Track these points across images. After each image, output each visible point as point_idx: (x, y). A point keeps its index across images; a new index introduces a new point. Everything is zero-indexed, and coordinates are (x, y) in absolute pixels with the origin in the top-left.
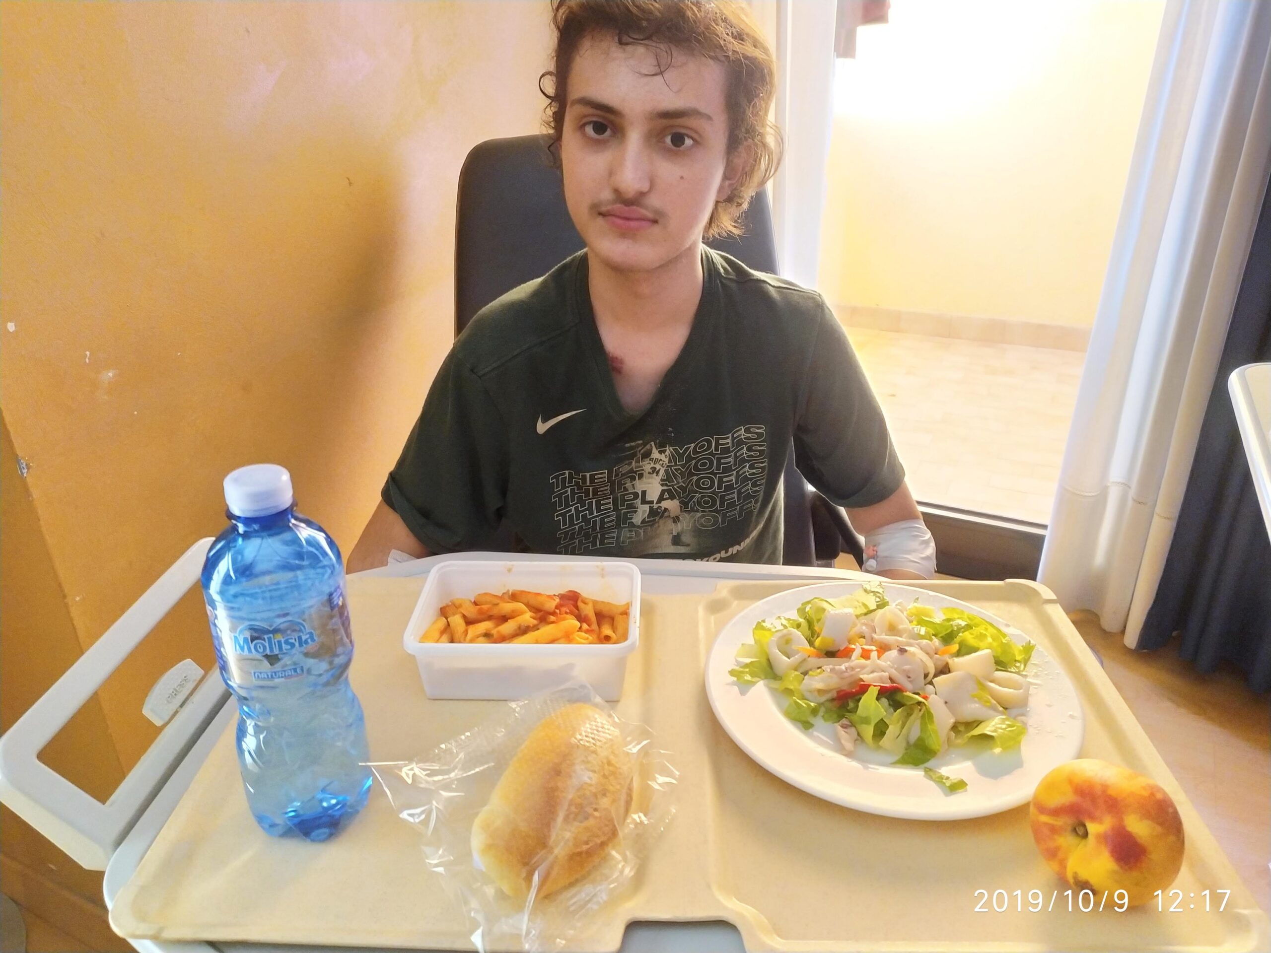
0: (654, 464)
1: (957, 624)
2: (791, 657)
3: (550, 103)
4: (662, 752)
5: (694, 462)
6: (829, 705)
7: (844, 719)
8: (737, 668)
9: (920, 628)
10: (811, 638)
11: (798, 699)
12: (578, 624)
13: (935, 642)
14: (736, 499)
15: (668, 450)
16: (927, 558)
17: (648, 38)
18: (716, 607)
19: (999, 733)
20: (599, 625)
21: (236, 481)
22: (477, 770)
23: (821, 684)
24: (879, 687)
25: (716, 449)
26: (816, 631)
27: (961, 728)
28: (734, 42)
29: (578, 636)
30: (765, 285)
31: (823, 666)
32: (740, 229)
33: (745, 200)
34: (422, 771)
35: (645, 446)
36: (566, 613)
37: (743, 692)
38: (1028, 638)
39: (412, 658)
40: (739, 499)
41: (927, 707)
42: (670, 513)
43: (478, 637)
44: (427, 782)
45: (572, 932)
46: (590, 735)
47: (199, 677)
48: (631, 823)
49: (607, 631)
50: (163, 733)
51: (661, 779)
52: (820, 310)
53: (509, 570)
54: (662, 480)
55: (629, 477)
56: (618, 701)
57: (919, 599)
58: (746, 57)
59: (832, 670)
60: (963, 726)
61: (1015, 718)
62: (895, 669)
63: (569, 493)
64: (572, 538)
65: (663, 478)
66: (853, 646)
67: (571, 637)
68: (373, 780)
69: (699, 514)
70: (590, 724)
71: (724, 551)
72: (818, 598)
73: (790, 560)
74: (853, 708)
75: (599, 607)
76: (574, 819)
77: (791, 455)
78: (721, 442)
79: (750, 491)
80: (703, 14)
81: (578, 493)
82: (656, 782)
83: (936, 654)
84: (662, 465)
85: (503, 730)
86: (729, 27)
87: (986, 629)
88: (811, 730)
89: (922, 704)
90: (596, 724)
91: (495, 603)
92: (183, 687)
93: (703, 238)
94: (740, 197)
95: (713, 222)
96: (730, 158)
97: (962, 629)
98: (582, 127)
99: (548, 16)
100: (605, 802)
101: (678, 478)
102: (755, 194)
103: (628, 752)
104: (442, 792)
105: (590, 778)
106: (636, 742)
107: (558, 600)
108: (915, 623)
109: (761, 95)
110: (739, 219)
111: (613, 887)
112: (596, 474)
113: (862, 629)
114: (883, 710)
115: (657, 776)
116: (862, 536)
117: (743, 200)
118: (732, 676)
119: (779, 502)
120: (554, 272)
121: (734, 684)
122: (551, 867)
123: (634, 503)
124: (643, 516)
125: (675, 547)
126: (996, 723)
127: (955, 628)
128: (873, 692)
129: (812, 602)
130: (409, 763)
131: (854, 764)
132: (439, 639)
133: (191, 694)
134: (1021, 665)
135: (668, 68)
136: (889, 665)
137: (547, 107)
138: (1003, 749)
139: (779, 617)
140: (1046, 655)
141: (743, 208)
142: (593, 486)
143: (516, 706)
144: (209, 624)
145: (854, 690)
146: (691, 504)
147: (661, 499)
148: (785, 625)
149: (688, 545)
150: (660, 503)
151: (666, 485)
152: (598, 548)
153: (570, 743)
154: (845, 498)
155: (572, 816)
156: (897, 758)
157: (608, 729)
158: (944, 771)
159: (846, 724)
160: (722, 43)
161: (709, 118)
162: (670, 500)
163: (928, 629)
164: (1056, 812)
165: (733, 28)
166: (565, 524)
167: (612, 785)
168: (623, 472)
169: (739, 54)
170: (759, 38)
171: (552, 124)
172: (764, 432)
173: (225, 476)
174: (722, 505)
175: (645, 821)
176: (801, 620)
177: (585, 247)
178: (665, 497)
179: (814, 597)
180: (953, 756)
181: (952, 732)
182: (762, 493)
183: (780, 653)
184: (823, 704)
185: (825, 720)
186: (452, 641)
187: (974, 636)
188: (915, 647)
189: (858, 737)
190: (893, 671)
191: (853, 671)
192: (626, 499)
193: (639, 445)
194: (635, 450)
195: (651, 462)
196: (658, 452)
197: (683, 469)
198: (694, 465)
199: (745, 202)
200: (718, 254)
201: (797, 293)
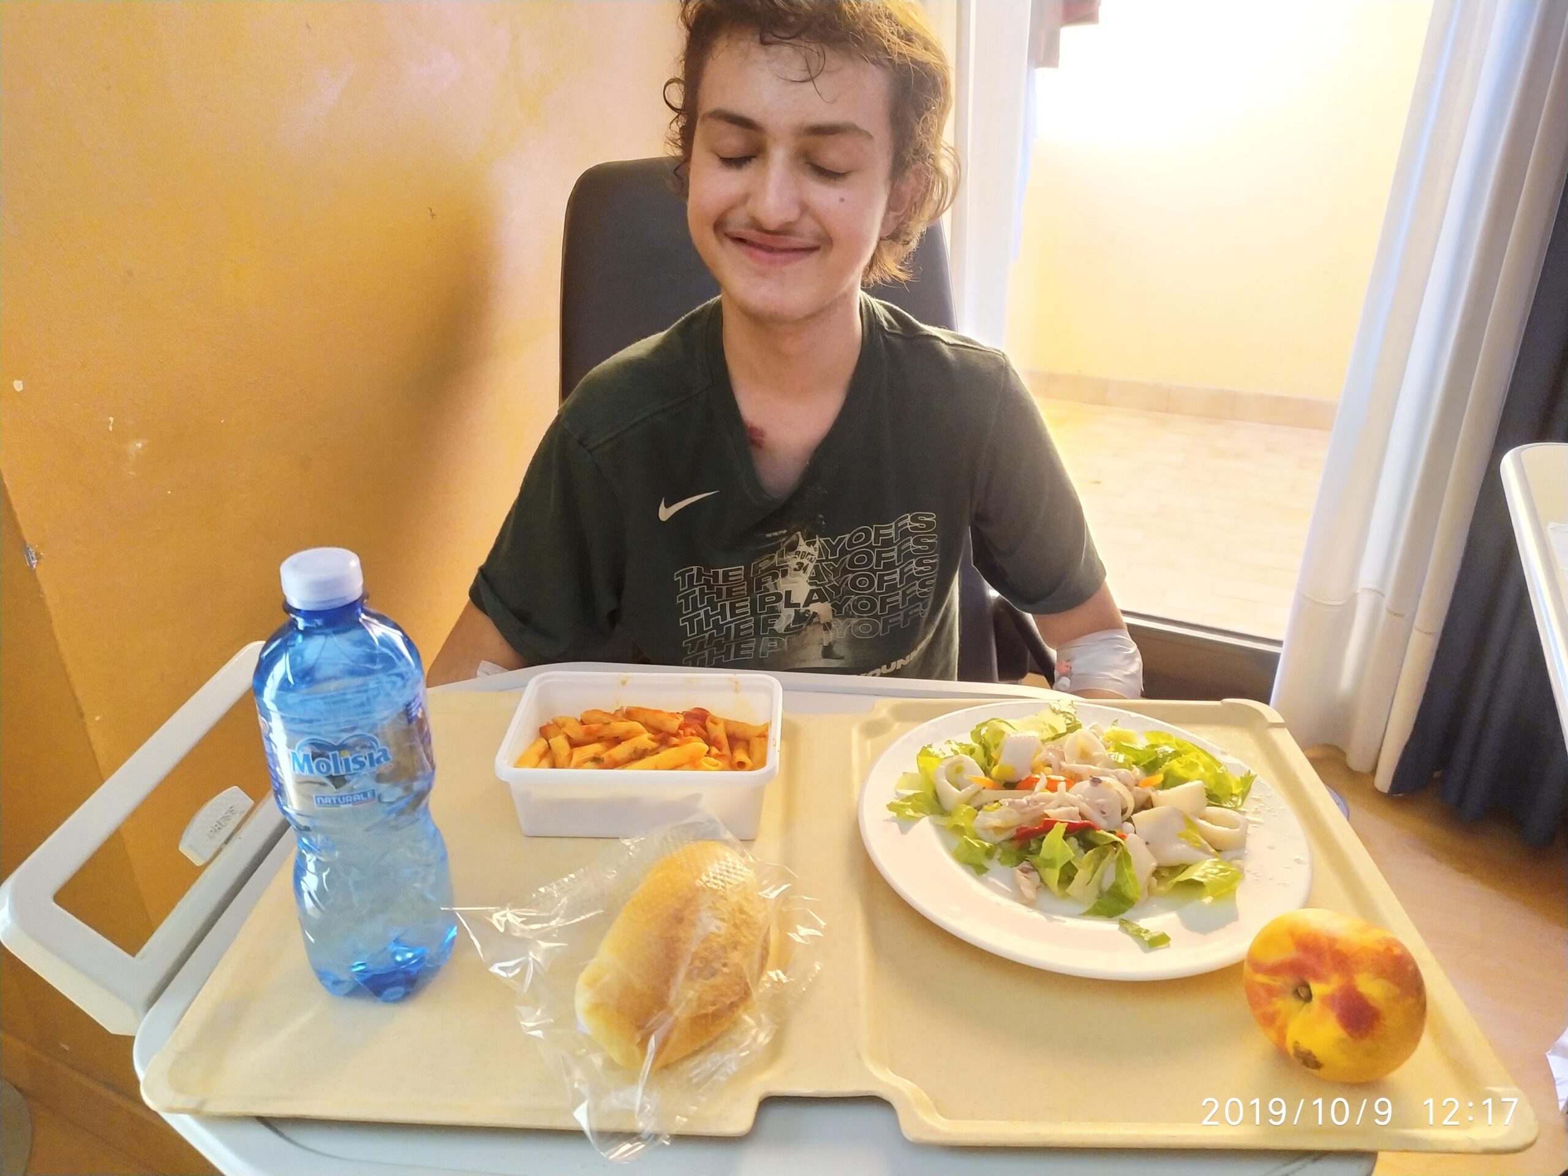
0: (801, 558)
1: (1162, 751)
2: (963, 788)
3: (677, 117)
4: (805, 898)
5: (849, 556)
6: (1007, 845)
7: (1025, 862)
8: (897, 801)
9: (1118, 755)
10: (987, 767)
11: (970, 838)
12: (706, 748)
13: (1136, 771)
14: (900, 602)
15: (818, 542)
16: (1132, 676)
17: (796, 36)
18: (873, 729)
19: (1210, 879)
20: (732, 749)
21: (295, 566)
22: (584, 917)
23: (998, 820)
24: (1067, 824)
25: (876, 541)
26: (992, 758)
27: (1165, 873)
28: (901, 43)
29: (706, 761)
30: (936, 342)
31: (1001, 799)
32: (908, 273)
33: (913, 237)
34: (517, 918)
35: (790, 536)
36: (692, 734)
37: (904, 830)
38: (1248, 768)
39: (506, 785)
40: (904, 603)
41: (1124, 848)
42: (819, 618)
43: (586, 762)
44: (523, 931)
45: (694, 1108)
46: (719, 877)
47: (248, 808)
48: (766, 982)
49: (741, 756)
50: (204, 874)
51: (803, 931)
52: (1004, 374)
53: (624, 683)
54: (810, 578)
55: (769, 575)
56: (753, 840)
57: (1118, 721)
58: (915, 62)
59: (1010, 804)
60: (1165, 872)
61: (1229, 862)
62: (1087, 803)
63: (697, 593)
64: (701, 648)
65: (812, 576)
66: (1037, 776)
67: (698, 762)
68: (457, 930)
69: (854, 621)
70: (719, 864)
71: (885, 666)
72: (996, 719)
73: (966, 675)
74: (1035, 849)
75: (731, 729)
76: (698, 975)
78: (881, 532)
79: (917, 593)
80: (862, 8)
81: (707, 594)
82: (798, 934)
83: (1136, 785)
84: (811, 561)
85: (614, 871)
86: (894, 25)
87: (1198, 757)
88: (984, 875)
89: (1118, 845)
90: (726, 863)
91: (606, 722)
92: (228, 819)
93: (863, 284)
94: (908, 234)
95: (874, 265)
96: (895, 185)
97: (1168, 756)
100: (735, 957)
101: (830, 575)
102: (926, 229)
103: (764, 898)
104: (540, 942)
105: (718, 927)
106: (774, 886)
107: (682, 719)
108: (1112, 749)
109: (934, 108)
110: (905, 260)
111: (745, 1056)
112: (731, 571)
113: (1048, 755)
114: (1071, 851)
115: (799, 927)
116: (1054, 649)
117: (911, 238)
118: (890, 811)
119: (952, 608)
120: (679, 325)
121: (893, 820)
122: (670, 1031)
123: (776, 606)
124: (786, 621)
125: (826, 660)
126: (1206, 867)
127: (1161, 756)
128: (1059, 829)
129: (988, 723)
130: (499, 909)
131: (1035, 915)
132: (538, 764)
133: (238, 828)
134: (1238, 799)
135: (821, 71)
136: (1080, 798)
137: (672, 122)
138: (1214, 898)
139: (949, 741)
140: (1270, 788)
141: (911, 247)
142: (727, 585)
143: (630, 843)
144: (261, 738)
145: (1037, 828)
146: (846, 608)
147: (809, 601)
148: (956, 751)
149: (842, 658)
150: (808, 606)
151: (815, 584)
152: (732, 661)
153: (695, 885)
154: (1032, 602)
155: (695, 972)
156: (1088, 908)
157: (741, 870)
158: (1144, 923)
159: (1027, 868)
160: (886, 43)
161: (870, 137)
162: (820, 603)
163: (1127, 756)
164: (1274, 970)
165: (899, 27)
166: (692, 631)
167: (745, 937)
168: (763, 569)
169: (906, 58)
170: (931, 41)
171: (679, 143)
172: (934, 521)
173: (284, 559)
174: (882, 609)
175: (783, 980)
176: (976, 745)
177: (718, 294)
178: (814, 599)
179: (990, 718)
180: (1155, 906)
181: (1154, 878)
182: (932, 596)
183: (949, 784)
184: (999, 844)
185: (1003, 863)
186: (554, 766)
187: (1182, 765)
188: (1112, 777)
189: (1041, 883)
190: (1085, 805)
191: (1037, 805)
192: (767, 601)
193: (782, 536)
194: (778, 542)
195: (797, 556)
196: (806, 544)
197: (836, 564)
198: (849, 560)
199: (914, 240)
200: (881, 304)
201: (977, 351)
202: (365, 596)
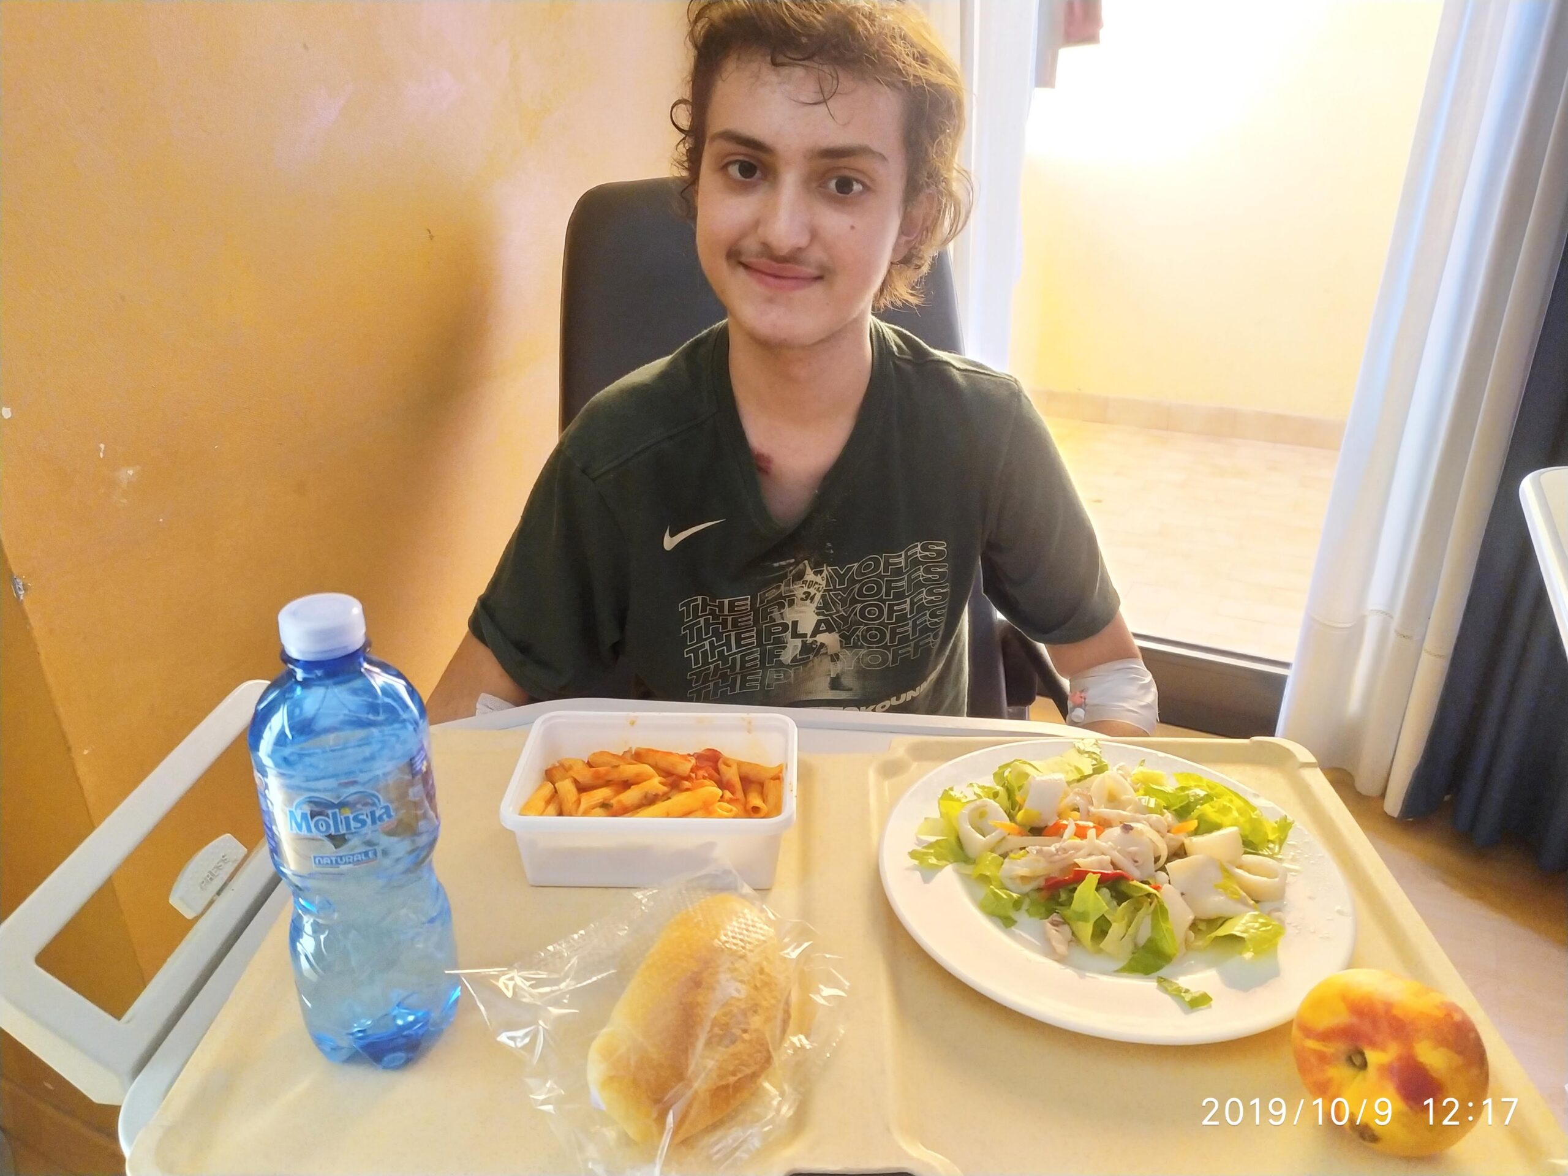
0: (809, 588)
1: (1194, 794)
2: (987, 836)
3: (684, 139)
4: (828, 956)
5: (858, 586)
6: (1035, 895)
7: (1055, 914)
8: (919, 848)
9: (1149, 799)
10: (1012, 811)
11: (996, 888)
12: (719, 792)
13: (1168, 817)
14: (910, 632)
15: (825, 572)
16: (1148, 707)
17: (810, 58)
18: (891, 770)
19: (1251, 934)
20: (745, 793)
21: (294, 614)
22: (594, 979)
23: (1025, 869)
24: (1099, 875)
25: (886, 570)
26: (1017, 802)
27: (1202, 926)
28: (917, 65)
29: (720, 807)
30: (947, 367)
31: (1028, 846)
32: (919, 297)
33: (925, 261)
34: (525, 981)
35: (798, 565)
36: (704, 778)
37: (927, 879)
38: (1284, 813)
39: (510, 835)
40: (914, 633)
41: (1160, 901)
42: (827, 649)
43: (593, 809)
44: (531, 995)
46: (738, 936)
47: (241, 856)
48: (788, 1048)
49: (755, 800)
50: (195, 927)
51: (827, 991)
52: (1016, 400)
53: (633, 723)
54: (818, 608)
55: (776, 604)
56: (770, 888)
57: (1146, 762)
58: (930, 84)
59: (1038, 852)
60: (1205, 925)
61: (1269, 914)
62: (1118, 852)
63: (702, 623)
64: (706, 680)
65: (819, 605)
66: (1065, 822)
67: (710, 809)
68: (461, 992)
69: (863, 652)
70: (738, 923)
71: (895, 698)
72: (1020, 760)
73: (976, 711)
74: (1065, 900)
75: (745, 770)
76: (719, 1043)
77: (978, 579)
78: (891, 561)
79: (928, 623)
80: (876, 29)
81: (713, 624)
82: (820, 995)
83: (1168, 831)
84: (818, 590)
85: (627, 928)
86: (909, 46)
87: (1231, 801)
88: (1013, 928)
89: (1152, 896)
90: (745, 921)
91: (614, 764)
92: (220, 869)
93: (873, 309)
94: (921, 258)
95: (885, 289)
96: (909, 209)
97: (1200, 800)
98: (724, 168)
99: (684, 29)
100: (756, 1021)
101: (838, 605)
102: (937, 254)
103: (785, 958)
104: (550, 1009)
105: (738, 991)
106: (795, 944)
107: (693, 761)
108: (1141, 792)
109: (948, 131)
110: (917, 285)
111: (768, 1131)
112: (738, 600)
113: (1076, 800)
114: (1104, 904)
115: (821, 987)
116: (1067, 679)
117: (923, 262)
118: (912, 858)
119: (961, 637)
120: (684, 349)
121: (915, 868)
122: (690, 1106)
123: (782, 636)
124: (793, 652)
125: (834, 691)
126: (1246, 921)
127: (1192, 799)
128: (1092, 880)
129: (1012, 765)
130: (509, 970)
131: (1069, 973)
132: (544, 811)
133: (231, 877)
134: (1275, 847)
135: (833, 95)
136: (1111, 846)
137: (679, 144)
138: (1255, 953)
139: (971, 784)
140: (1306, 833)
141: (923, 271)
142: (731, 615)
143: (642, 896)
144: (257, 794)
145: (1067, 878)
146: (854, 639)
147: (816, 631)
148: (980, 795)
149: (850, 690)
150: (815, 637)
151: (823, 614)
152: (737, 693)
153: (713, 945)
154: (1045, 632)
155: (715, 1040)
156: (1122, 965)
157: (761, 928)
158: (1183, 981)
159: (1058, 921)
160: (900, 65)
161: (884, 158)
162: (827, 633)
163: (1158, 800)
164: (1326, 1036)
165: (914, 48)
166: (697, 663)
167: (766, 1000)
168: (769, 599)
169: (921, 80)
170: (943, 59)
171: (686, 165)
172: (946, 550)
173: (281, 607)
174: (892, 640)
175: (806, 1046)
176: (999, 788)
177: (725, 319)
178: (821, 629)
179: (1014, 759)
180: (1193, 962)
181: (1191, 932)
182: (943, 625)
183: (973, 830)
184: (1027, 895)
185: (1031, 915)
186: (560, 813)
187: (1215, 810)
188: (1143, 823)
189: (1073, 938)
190: (1116, 853)
191: (1067, 853)
192: (773, 631)
193: (790, 565)
194: (785, 571)
195: (804, 585)
196: (814, 573)
197: (844, 594)
198: (858, 589)
199: (926, 264)
200: (889, 327)
201: (988, 377)
202: (367, 644)
